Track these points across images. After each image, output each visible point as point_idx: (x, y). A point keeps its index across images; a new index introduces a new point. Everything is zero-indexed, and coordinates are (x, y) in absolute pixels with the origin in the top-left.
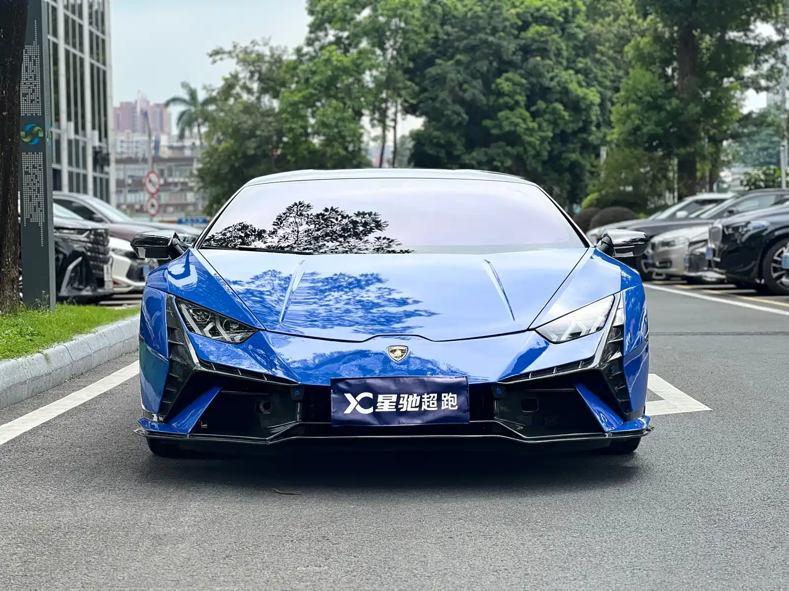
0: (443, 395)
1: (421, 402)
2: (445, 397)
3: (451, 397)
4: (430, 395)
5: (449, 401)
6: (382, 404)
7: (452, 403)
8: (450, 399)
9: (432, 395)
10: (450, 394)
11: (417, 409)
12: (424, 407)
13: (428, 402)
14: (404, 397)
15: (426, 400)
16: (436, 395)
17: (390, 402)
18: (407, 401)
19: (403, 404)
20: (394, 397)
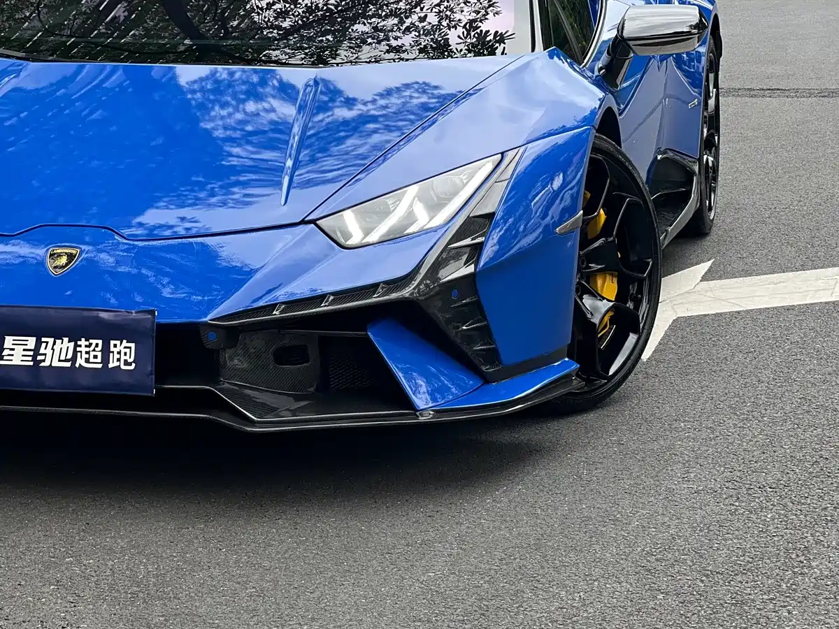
0: (112, 342)
1: (75, 352)
2: (115, 346)
3: (125, 347)
4: (91, 341)
5: (122, 354)
6: (11, 352)
7: (127, 357)
8: (123, 351)
9: (94, 342)
10: (125, 341)
11: (68, 364)
12: (80, 361)
13: (87, 353)
14: (47, 343)
15: (84, 349)
16: (100, 342)
17: (24, 350)
18: (53, 349)
19: (45, 354)
20: (31, 342)
